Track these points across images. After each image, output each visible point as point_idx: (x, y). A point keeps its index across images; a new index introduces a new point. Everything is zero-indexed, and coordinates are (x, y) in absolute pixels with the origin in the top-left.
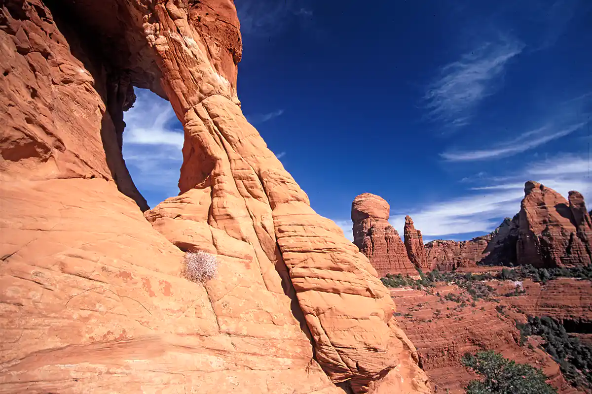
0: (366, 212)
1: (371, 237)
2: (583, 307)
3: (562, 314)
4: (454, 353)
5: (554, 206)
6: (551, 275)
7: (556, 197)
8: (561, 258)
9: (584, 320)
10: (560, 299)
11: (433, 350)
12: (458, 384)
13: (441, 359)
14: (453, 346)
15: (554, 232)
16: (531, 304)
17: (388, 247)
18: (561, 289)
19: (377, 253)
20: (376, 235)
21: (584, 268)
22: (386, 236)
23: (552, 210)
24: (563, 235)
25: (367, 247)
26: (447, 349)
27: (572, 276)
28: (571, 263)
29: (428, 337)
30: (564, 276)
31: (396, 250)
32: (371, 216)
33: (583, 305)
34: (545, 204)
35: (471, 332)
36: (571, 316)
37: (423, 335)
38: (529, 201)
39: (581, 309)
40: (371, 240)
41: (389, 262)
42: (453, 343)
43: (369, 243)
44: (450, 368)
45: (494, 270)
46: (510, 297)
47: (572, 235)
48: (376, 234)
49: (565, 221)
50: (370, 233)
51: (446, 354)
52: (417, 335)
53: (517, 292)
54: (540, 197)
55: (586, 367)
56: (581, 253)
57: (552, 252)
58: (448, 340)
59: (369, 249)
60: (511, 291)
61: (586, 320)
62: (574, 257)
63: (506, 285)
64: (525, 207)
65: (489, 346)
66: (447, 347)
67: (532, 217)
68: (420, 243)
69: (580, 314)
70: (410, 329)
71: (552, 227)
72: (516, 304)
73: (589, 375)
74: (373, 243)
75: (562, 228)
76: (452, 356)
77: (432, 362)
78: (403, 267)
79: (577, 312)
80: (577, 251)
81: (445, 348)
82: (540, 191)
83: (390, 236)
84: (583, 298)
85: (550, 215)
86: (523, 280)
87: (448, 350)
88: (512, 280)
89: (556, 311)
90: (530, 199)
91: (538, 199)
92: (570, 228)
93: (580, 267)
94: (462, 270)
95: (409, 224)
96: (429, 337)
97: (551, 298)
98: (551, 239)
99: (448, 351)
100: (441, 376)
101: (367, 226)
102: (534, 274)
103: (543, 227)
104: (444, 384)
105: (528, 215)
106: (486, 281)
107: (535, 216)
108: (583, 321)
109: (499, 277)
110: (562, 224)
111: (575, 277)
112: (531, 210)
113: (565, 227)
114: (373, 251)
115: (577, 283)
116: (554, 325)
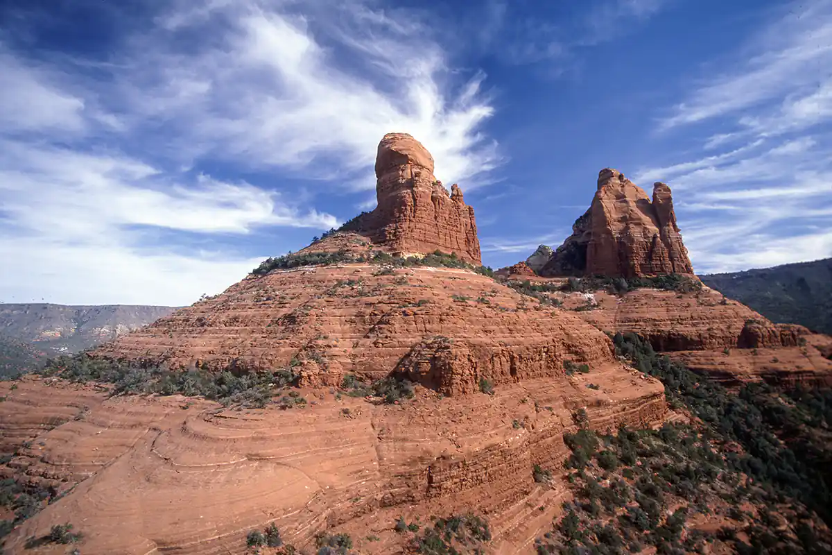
0: (405, 153)
1: (413, 192)
2: (671, 320)
3: (647, 329)
4: (555, 356)
5: (635, 201)
6: (629, 286)
7: (637, 191)
8: (641, 265)
9: (674, 334)
10: (644, 312)
11: (528, 349)
12: (561, 402)
13: (537, 364)
14: (555, 346)
15: (636, 232)
16: (609, 320)
17: (436, 212)
18: (643, 302)
19: (420, 216)
20: (420, 189)
21: (667, 277)
22: (434, 195)
23: (633, 205)
24: (646, 237)
25: (405, 205)
26: (546, 349)
27: (654, 287)
28: (652, 272)
29: (518, 331)
30: (645, 286)
31: (447, 218)
32: (412, 160)
33: (671, 318)
34: (625, 197)
35: (567, 334)
36: (659, 331)
37: (511, 327)
38: (606, 193)
39: (669, 322)
40: (413, 194)
41: (438, 234)
42: (553, 340)
43: (409, 200)
44: (548, 379)
45: (559, 282)
46: (582, 312)
47: (655, 237)
48: (421, 186)
49: (646, 219)
50: (411, 184)
51: (544, 357)
52: (502, 327)
53: (589, 306)
54: (620, 189)
55: (677, 388)
56: (664, 259)
57: (632, 257)
58: (546, 336)
59: (408, 208)
60: (583, 305)
61: (676, 334)
62: (656, 265)
63: (574, 298)
64: (601, 199)
65: (589, 354)
66: (547, 345)
67: (609, 212)
68: (471, 224)
69: (669, 328)
70: (491, 317)
71: (633, 226)
72: (590, 320)
73: (682, 397)
74: (415, 200)
75: (645, 228)
76: (553, 361)
77: (525, 369)
78: (456, 247)
79: (666, 325)
80: (660, 257)
81: (544, 347)
82: (618, 182)
83: (440, 195)
84: (671, 310)
85: (632, 210)
86: (595, 292)
87: (548, 350)
88: (582, 292)
89: (640, 325)
90: (608, 190)
91: (617, 191)
92: (653, 229)
93: (662, 277)
94: (518, 278)
95: (458, 195)
96: (520, 330)
97: (633, 312)
98: (632, 241)
99: (546, 353)
100: (540, 390)
101: (405, 174)
102: (608, 285)
103: (621, 226)
104: (545, 400)
105: (605, 210)
106: (547, 293)
107: (613, 211)
108: (672, 336)
109: (563, 289)
110: (646, 223)
111: (657, 288)
112: (608, 203)
113: (648, 227)
114: (415, 212)
115: (661, 294)
116: (639, 342)
